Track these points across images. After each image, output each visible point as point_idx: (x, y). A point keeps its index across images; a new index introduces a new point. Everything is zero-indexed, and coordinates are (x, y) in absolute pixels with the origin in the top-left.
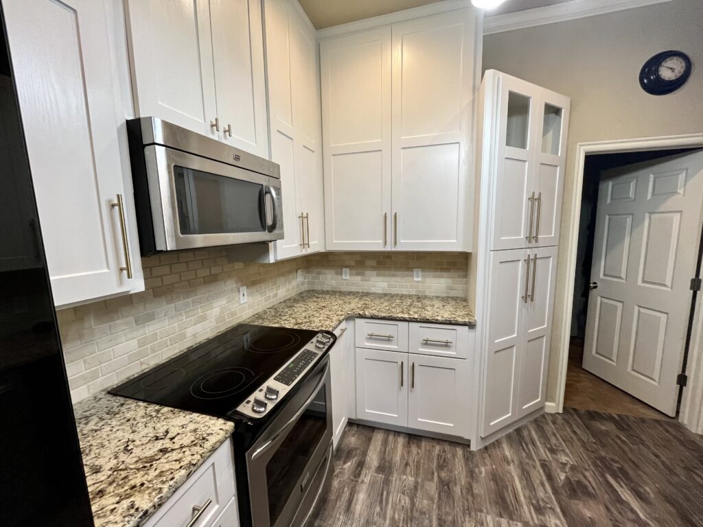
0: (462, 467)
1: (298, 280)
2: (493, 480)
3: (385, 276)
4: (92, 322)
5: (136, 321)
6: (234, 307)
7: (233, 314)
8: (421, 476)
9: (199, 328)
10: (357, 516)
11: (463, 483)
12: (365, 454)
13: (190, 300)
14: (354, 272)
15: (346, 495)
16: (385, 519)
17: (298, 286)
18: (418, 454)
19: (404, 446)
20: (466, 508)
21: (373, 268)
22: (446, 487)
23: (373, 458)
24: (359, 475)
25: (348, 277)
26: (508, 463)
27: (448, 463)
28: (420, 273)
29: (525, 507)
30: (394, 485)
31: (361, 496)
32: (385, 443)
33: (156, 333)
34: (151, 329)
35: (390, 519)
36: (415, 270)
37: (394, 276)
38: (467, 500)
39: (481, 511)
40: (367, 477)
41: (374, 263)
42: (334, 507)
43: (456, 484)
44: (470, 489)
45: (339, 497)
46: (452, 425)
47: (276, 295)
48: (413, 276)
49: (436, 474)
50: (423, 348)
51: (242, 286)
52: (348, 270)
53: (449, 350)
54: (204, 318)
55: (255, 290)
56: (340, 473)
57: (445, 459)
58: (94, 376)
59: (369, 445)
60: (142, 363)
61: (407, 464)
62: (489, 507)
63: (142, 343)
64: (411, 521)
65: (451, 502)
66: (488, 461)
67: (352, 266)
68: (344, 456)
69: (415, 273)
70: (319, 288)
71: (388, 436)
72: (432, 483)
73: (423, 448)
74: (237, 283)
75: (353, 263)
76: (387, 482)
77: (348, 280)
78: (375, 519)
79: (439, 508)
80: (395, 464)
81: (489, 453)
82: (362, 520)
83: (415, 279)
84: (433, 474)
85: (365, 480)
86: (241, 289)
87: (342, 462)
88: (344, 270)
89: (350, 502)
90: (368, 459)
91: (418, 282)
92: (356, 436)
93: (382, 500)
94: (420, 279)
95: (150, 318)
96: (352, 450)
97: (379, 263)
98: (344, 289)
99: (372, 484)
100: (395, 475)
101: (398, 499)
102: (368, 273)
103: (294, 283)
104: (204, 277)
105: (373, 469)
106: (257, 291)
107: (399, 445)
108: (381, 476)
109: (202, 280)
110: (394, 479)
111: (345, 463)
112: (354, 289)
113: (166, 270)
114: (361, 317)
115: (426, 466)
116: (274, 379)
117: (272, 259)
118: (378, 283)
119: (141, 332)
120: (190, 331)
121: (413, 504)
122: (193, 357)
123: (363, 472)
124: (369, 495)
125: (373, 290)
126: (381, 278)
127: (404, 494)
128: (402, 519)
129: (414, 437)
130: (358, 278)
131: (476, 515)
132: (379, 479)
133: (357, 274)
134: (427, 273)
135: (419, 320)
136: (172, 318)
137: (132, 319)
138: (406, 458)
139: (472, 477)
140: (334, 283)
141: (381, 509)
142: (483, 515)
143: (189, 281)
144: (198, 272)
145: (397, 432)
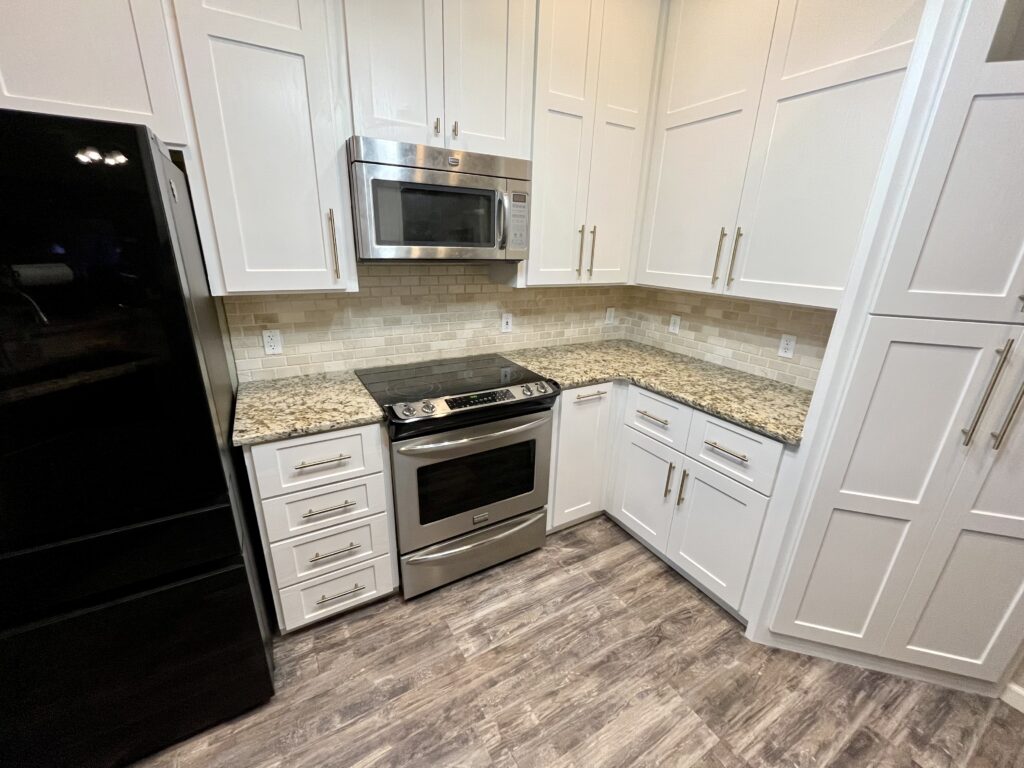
0: (706, 639)
1: (607, 322)
2: (737, 681)
3: (729, 337)
4: (350, 314)
5: (385, 322)
6: (493, 333)
7: (490, 341)
8: (638, 610)
9: (445, 344)
10: (534, 589)
11: (685, 652)
12: (595, 552)
13: (439, 314)
14: (688, 324)
15: (542, 569)
16: (557, 610)
17: (605, 330)
18: (660, 591)
19: (648, 574)
20: (660, 669)
21: (716, 322)
22: (657, 639)
23: (599, 562)
24: (570, 564)
25: (677, 331)
26: (792, 688)
27: (690, 623)
28: (793, 344)
29: (751, 736)
30: (596, 594)
31: (553, 581)
32: (631, 557)
33: (401, 338)
34: (396, 332)
35: (562, 614)
36: (784, 336)
37: (746, 341)
38: (670, 667)
39: (676, 687)
40: (575, 571)
41: (718, 314)
42: (521, 570)
43: (673, 645)
44: (688, 662)
45: (532, 567)
46: (724, 585)
47: (562, 333)
48: (777, 347)
49: (658, 621)
50: (704, 453)
51: (507, 312)
52: (678, 319)
53: (744, 472)
54: (452, 337)
55: (526, 322)
56: (554, 551)
57: (690, 617)
58: (350, 357)
59: (607, 548)
60: (387, 359)
61: (633, 590)
62: (691, 692)
63: (389, 342)
64: (582, 631)
65: (646, 652)
66: (756, 663)
67: (687, 314)
68: (571, 541)
69: (783, 343)
70: (637, 339)
71: (639, 554)
72: (643, 624)
73: (672, 591)
74: (499, 308)
75: (688, 310)
76: (592, 588)
77: (675, 334)
78: (548, 604)
79: (625, 646)
80: (619, 580)
81: (773, 657)
82: (536, 596)
83: (781, 353)
84: (656, 617)
85: (572, 572)
86: (504, 315)
87: (564, 544)
88: (673, 318)
89: (539, 576)
90: (593, 558)
91: (785, 359)
92: (603, 533)
93: (571, 596)
94: (789, 355)
95: (397, 322)
96: (585, 541)
97: (727, 316)
98: (668, 347)
99: (575, 579)
100: (607, 589)
101: (589, 607)
102: (707, 329)
103: (598, 324)
104: (457, 295)
105: (590, 569)
106: (529, 323)
107: (644, 570)
108: (592, 580)
109: (454, 297)
110: (602, 591)
111: (566, 546)
112: (680, 350)
113: (415, 280)
114: (635, 384)
115: (654, 606)
116: (446, 401)
117: (520, 283)
118: (719, 348)
119: (387, 332)
120: (436, 345)
121: (599, 621)
122: (436, 370)
123: (577, 565)
124: (562, 585)
125: (708, 357)
126: (725, 341)
127: (599, 608)
128: (574, 622)
129: (673, 573)
130: (692, 335)
131: (664, 684)
132: (586, 581)
133: (691, 329)
134: (806, 347)
135: (705, 409)
136: (419, 327)
137: (380, 319)
138: (639, 585)
139: (707, 657)
140: (657, 335)
141: (562, 602)
142: (674, 692)
143: (439, 295)
144: (451, 288)
145: (655, 557)
